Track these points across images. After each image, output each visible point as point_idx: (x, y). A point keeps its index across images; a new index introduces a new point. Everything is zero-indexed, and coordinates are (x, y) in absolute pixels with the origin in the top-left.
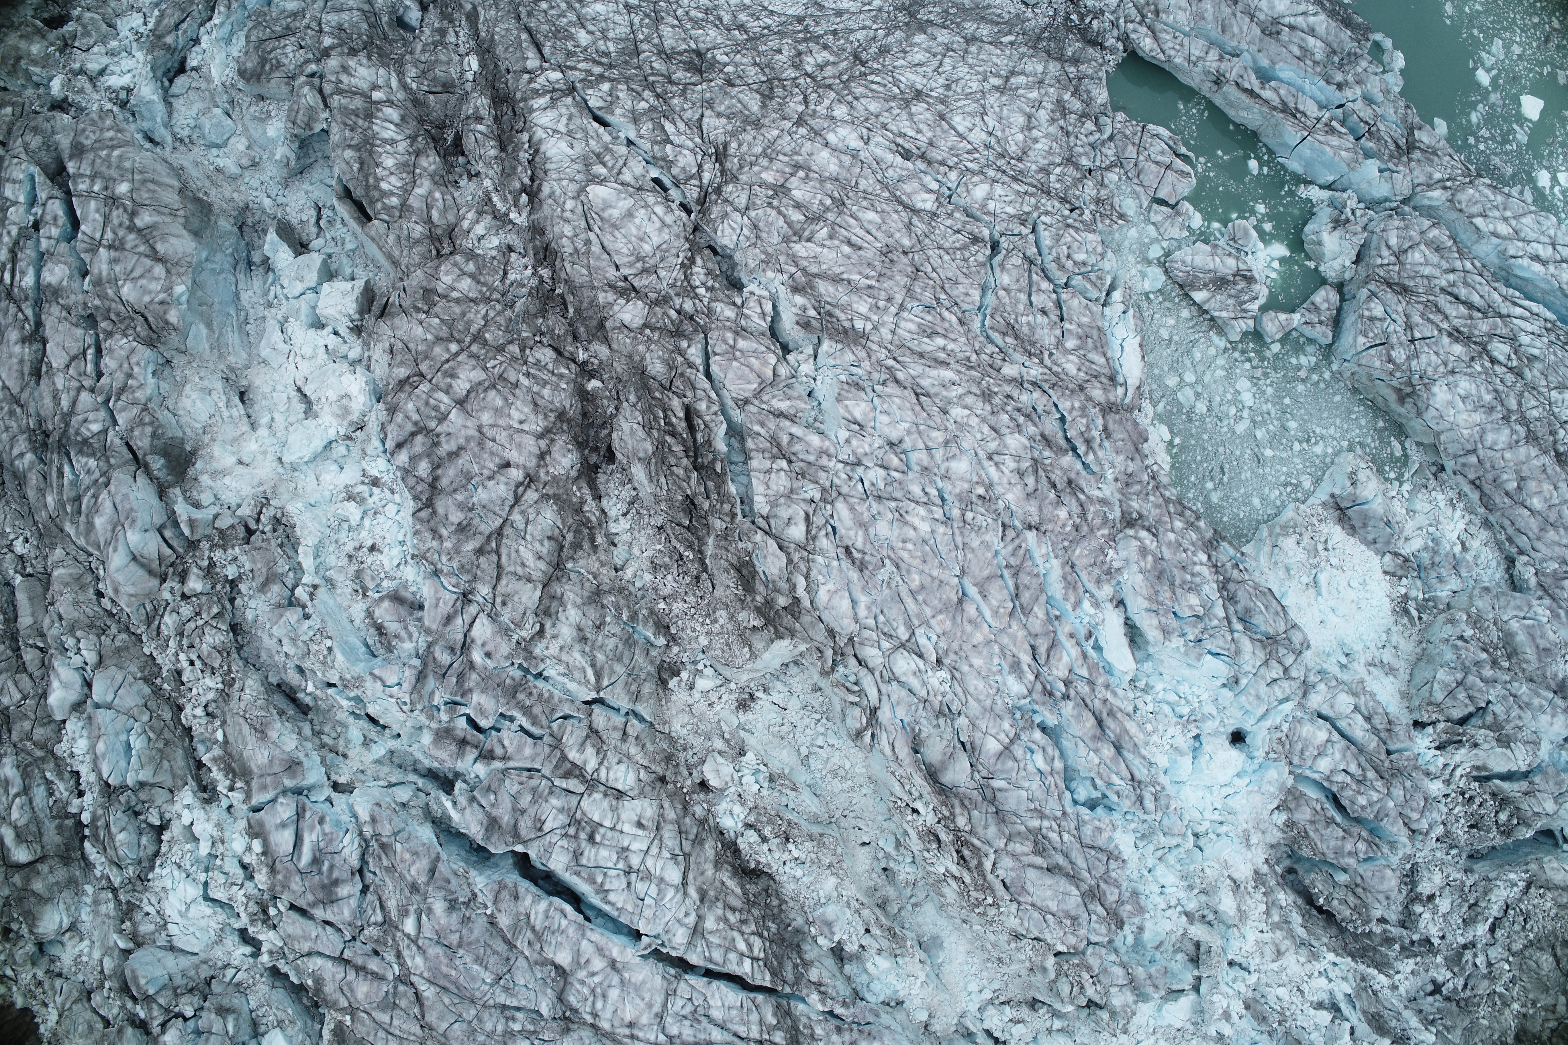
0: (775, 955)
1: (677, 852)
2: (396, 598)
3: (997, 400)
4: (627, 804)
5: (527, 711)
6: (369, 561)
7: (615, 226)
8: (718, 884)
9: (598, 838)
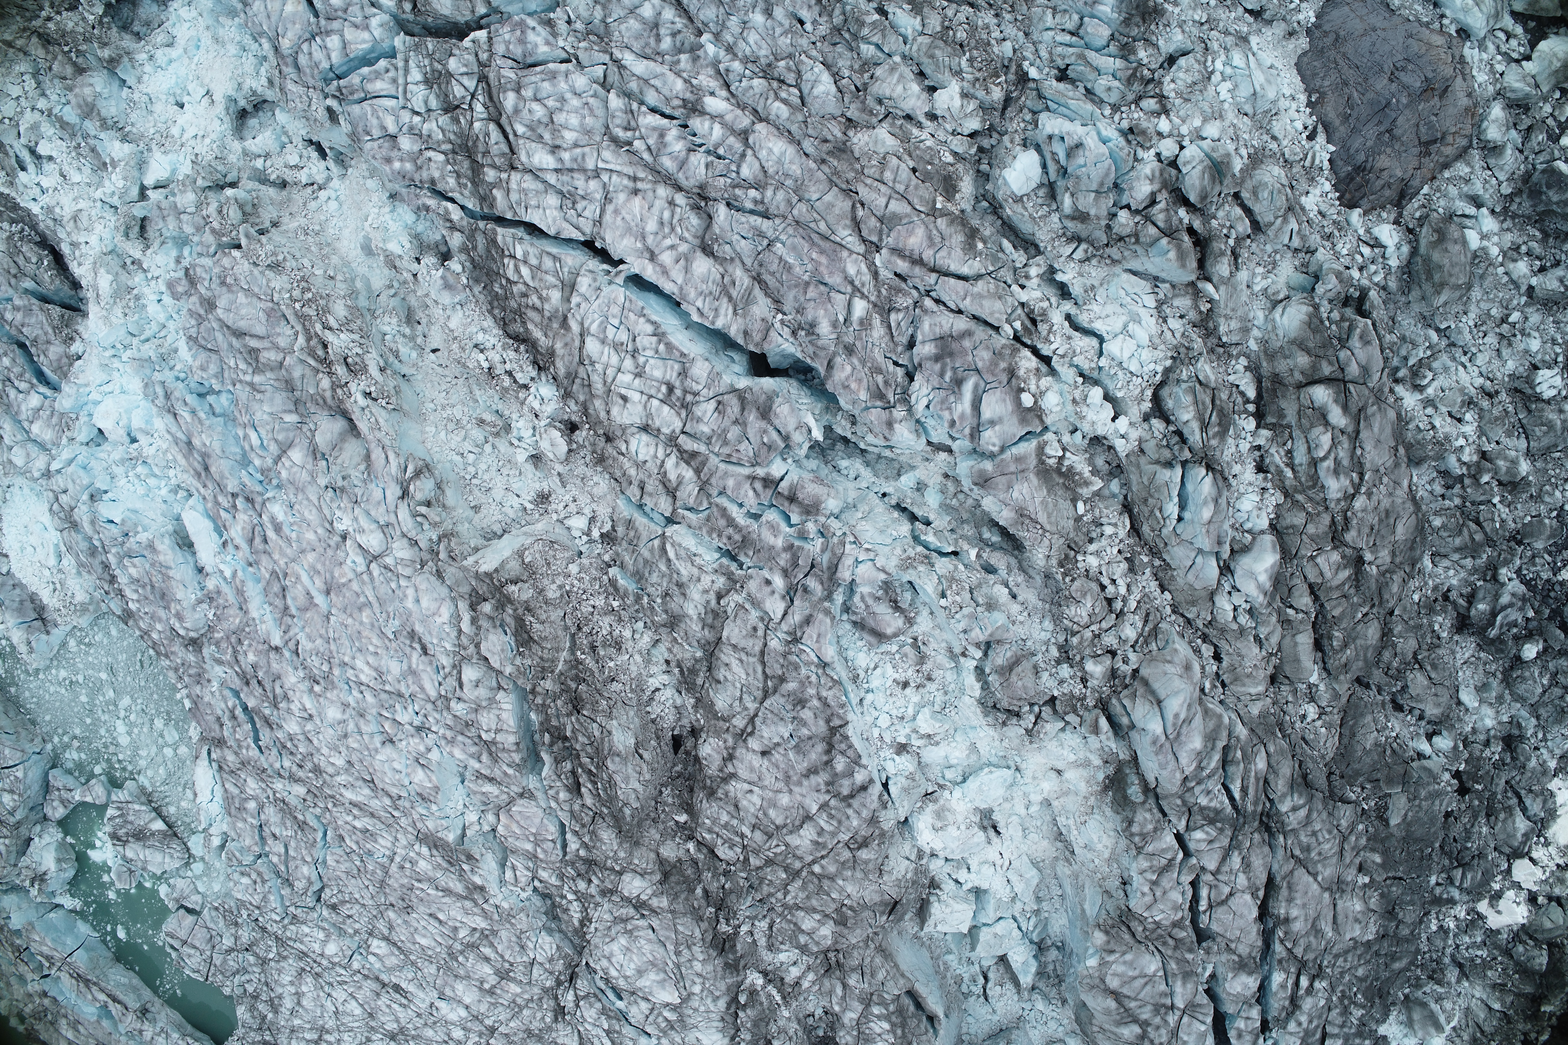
0: (494, 259)
1: (590, 368)
2: (880, 636)
3: (309, 765)
4: (638, 420)
5: (731, 522)
6: (910, 672)
7: (653, 964)
8: (550, 334)
9: (664, 389)
